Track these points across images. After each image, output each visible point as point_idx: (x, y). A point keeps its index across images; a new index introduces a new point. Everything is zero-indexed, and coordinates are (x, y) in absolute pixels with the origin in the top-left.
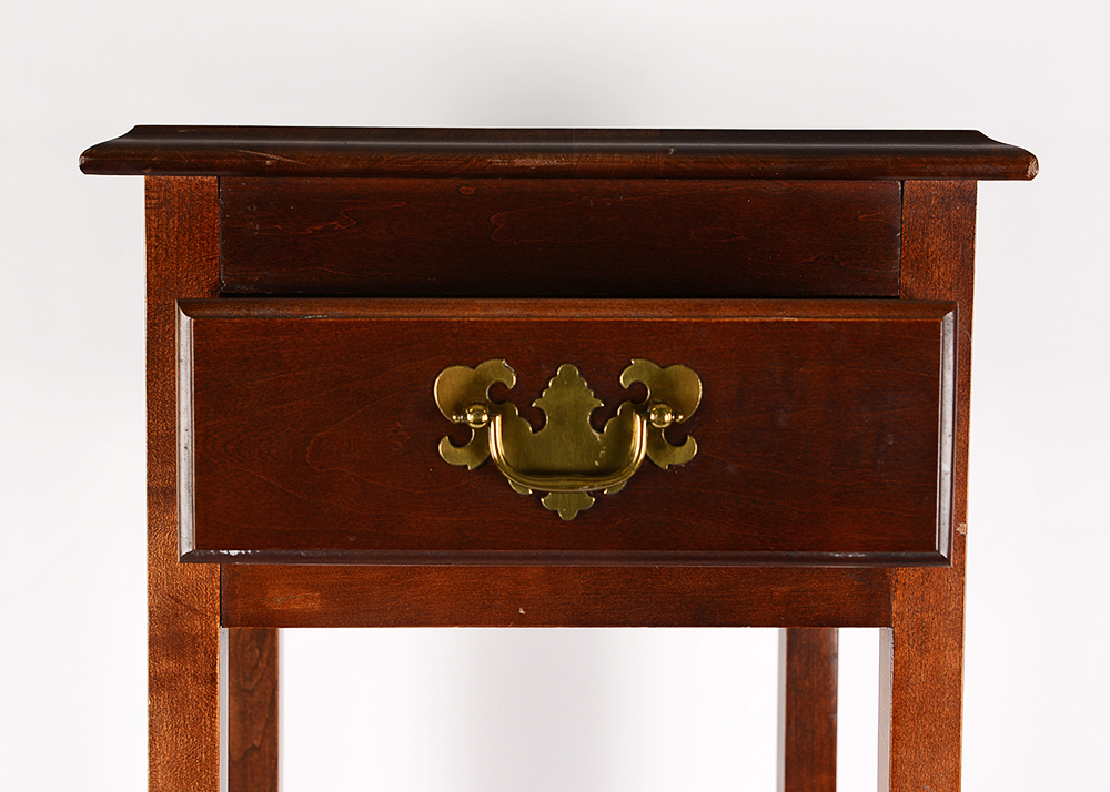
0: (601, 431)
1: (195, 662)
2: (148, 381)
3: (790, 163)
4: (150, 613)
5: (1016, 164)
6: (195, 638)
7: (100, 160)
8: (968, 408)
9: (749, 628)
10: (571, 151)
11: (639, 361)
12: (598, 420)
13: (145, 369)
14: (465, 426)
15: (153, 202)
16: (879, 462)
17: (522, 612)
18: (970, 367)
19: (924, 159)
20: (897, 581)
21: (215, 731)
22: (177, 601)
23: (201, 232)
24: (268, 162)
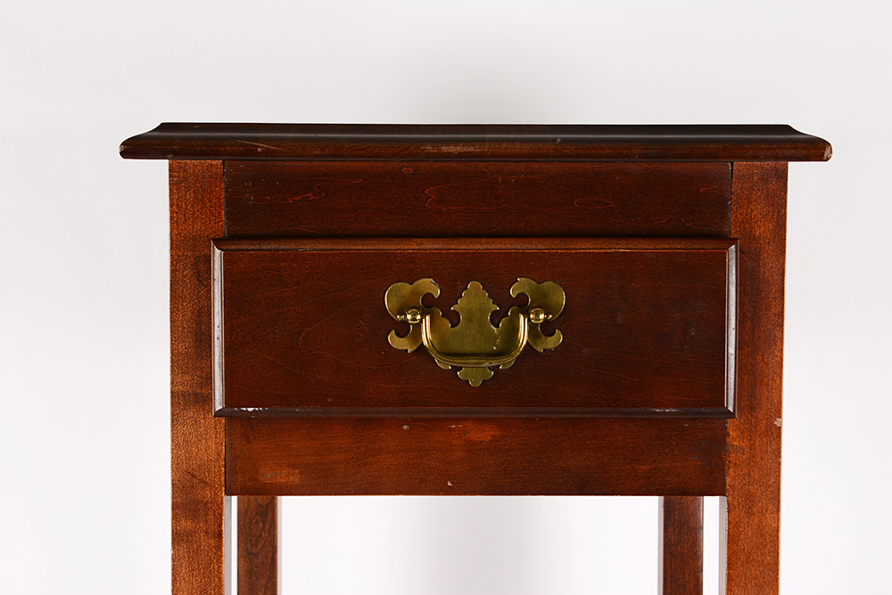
0: (497, 326)
1: (206, 521)
2: (172, 312)
3: (648, 149)
4: (173, 485)
5: (816, 149)
6: (206, 504)
7: (135, 148)
8: (783, 332)
9: (619, 497)
10: (484, 140)
11: (523, 279)
12: (495, 318)
13: (169, 303)
14: (405, 322)
15: (175, 179)
16: (685, 347)
17: (449, 484)
18: (783, 302)
19: (746, 146)
20: (730, 462)
21: (221, 573)
22: (193, 476)
23: (210, 201)
24: (259, 150)
